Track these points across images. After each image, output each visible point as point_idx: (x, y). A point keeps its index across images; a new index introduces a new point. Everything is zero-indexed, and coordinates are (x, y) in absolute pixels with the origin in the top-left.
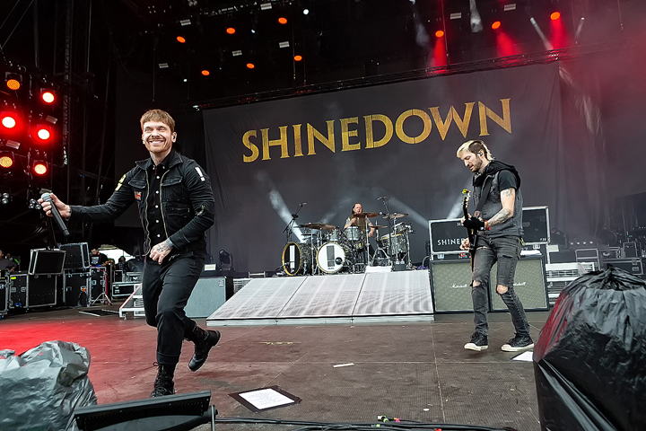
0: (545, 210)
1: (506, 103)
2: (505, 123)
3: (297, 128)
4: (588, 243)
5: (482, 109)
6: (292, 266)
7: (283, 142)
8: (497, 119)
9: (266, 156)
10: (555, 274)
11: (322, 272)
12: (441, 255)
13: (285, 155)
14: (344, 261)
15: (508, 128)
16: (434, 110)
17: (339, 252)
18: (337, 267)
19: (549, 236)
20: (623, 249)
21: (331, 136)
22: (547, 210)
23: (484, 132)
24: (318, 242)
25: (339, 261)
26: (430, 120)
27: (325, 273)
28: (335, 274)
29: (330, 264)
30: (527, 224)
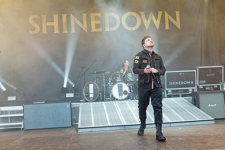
0: (222, 68)
1: (178, 13)
2: (178, 24)
3: (64, 16)
5: (166, 15)
6: (91, 96)
7: (55, 24)
8: (173, 21)
9: (45, 31)
11: (114, 99)
12: (170, 90)
13: (56, 31)
15: (179, 27)
16: (142, 13)
17: (125, 87)
18: (124, 96)
19: (223, 81)
21: (85, 23)
22: (223, 68)
23: (167, 27)
24: (110, 82)
25: (125, 92)
26: (140, 19)
27: (117, 100)
28: (123, 100)
29: (120, 94)
30: (213, 75)
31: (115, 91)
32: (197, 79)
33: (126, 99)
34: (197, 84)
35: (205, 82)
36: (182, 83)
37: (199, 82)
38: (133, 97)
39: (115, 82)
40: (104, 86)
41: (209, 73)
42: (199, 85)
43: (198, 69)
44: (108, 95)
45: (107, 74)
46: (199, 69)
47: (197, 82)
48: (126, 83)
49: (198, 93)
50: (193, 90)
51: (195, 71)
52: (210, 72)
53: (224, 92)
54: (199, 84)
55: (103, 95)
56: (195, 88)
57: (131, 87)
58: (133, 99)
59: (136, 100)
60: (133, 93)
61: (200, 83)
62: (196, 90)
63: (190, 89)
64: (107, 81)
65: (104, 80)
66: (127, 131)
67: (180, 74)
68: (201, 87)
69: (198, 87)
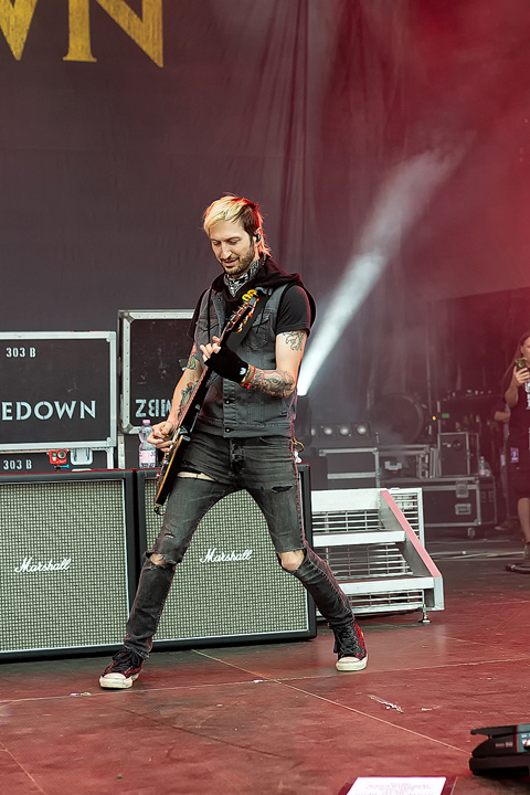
2: (147, 32)
4: (354, 431)
8: (123, 17)
10: (339, 522)
15: (154, 50)
20: (435, 452)
23: (79, 48)
32: (119, 391)
34: (119, 421)
36: (26, 411)
37: (134, 407)
42: (135, 430)
43: (127, 324)
46: (136, 324)
47: (120, 405)
50: (99, 456)
51: (110, 336)
54: (136, 421)
56: (112, 446)
61: (138, 414)
62: (122, 458)
63: (81, 454)
67: (12, 353)
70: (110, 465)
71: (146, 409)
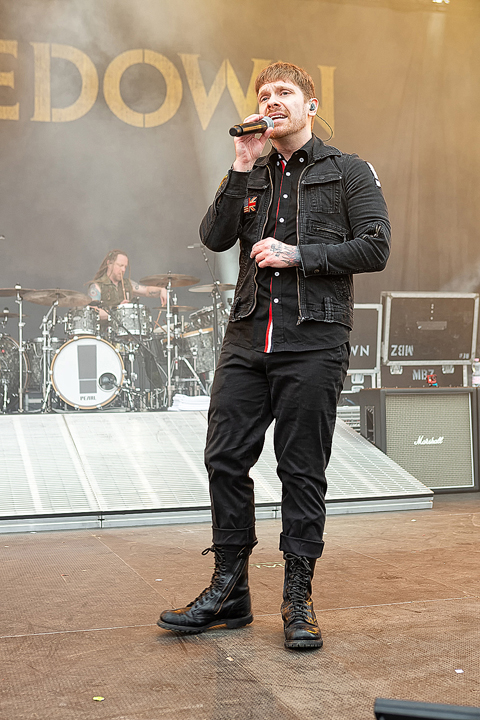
0: (473, 300)
1: (327, 74)
2: (325, 116)
11: (59, 405)
14: (118, 382)
16: (191, 59)
17: (108, 360)
18: (103, 396)
19: (474, 350)
22: (477, 301)
24: (45, 333)
25: (108, 380)
26: (179, 82)
27: (71, 408)
28: (95, 410)
29: (86, 388)
30: (442, 325)
31: (64, 374)
32: (383, 340)
33: (107, 407)
34: (382, 358)
35: (410, 350)
37: (390, 350)
38: (137, 400)
39: (64, 338)
40: (21, 350)
41: (426, 319)
42: (390, 363)
43: (389, 300)
44: (34, 389)
45: (33, 302)
46: (394, 300)
47: (383, 350)
48: (113, 340)
49: (382, 395)
50: (368, 378)
51: (378, 307)
52: (432, 315)
53: (472, 394)
54: (391, 358)
55: (14, 388)
56: (375, 373)
57: (131, 358)
58: (137, 408)
59: (149, 410)
60: (140, 383)
61: (393, 354)
62: (379, 380)
63: (358, 376)
64: (33, 332)
65: (21, 325)
66: (111, 536)
68: (396, 368)
69: (385, 369)
70: (374, 387)
71: (397, 351)
